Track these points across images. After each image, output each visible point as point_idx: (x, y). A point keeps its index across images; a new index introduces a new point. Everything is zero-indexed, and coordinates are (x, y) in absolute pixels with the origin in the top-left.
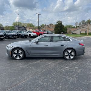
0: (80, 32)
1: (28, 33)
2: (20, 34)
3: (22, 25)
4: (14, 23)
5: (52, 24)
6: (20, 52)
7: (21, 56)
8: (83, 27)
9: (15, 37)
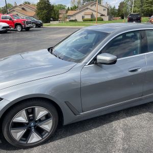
0: (83, 17)
5: (29, 3)
6: (41, 113)
7: (48, 126)
8: (87, 8)
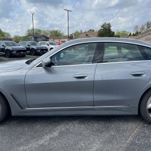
1: (48, 45)
2: (33, 49)
3: (42, 33)
4: (28, 31)
5: (93, 31)
8: (150, 34)
9: (22, 53)
